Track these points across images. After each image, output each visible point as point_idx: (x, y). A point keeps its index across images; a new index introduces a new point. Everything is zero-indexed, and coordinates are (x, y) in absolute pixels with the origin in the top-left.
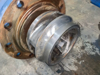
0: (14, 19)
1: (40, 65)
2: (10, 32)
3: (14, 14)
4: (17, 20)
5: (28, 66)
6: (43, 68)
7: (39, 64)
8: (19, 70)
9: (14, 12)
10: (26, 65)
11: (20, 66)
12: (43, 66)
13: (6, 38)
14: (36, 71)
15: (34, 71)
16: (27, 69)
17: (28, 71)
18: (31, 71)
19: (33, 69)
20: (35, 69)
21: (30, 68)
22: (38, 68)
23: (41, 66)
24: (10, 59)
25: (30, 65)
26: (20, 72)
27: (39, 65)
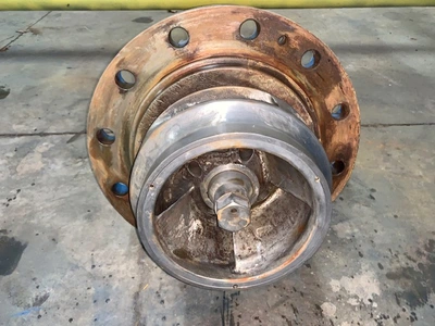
0: (148, 69)
1: (165, 288)
2: (124, 98)
3: (153, 55)
4: (153, 75)
5: (132, 263)
6: (163, 302)
7: (163, 280)
8: (102, 252)
9: (155, 49)
10: (128, 255)
11: (114, 246)
12: (171, 296)
13: (107, 108)
14: (137, 294)
15: (134, 287)
16: (123, 267)
17: (119, 276)
18: (126, 281)
19: (137, 281)
20: (141, 286)
21: (132, 270)
22: (151, 290)
23: (165, 292)
24: (110, 211)
25: (139, 263)
26: (97, 261)
27: (162, 285)
